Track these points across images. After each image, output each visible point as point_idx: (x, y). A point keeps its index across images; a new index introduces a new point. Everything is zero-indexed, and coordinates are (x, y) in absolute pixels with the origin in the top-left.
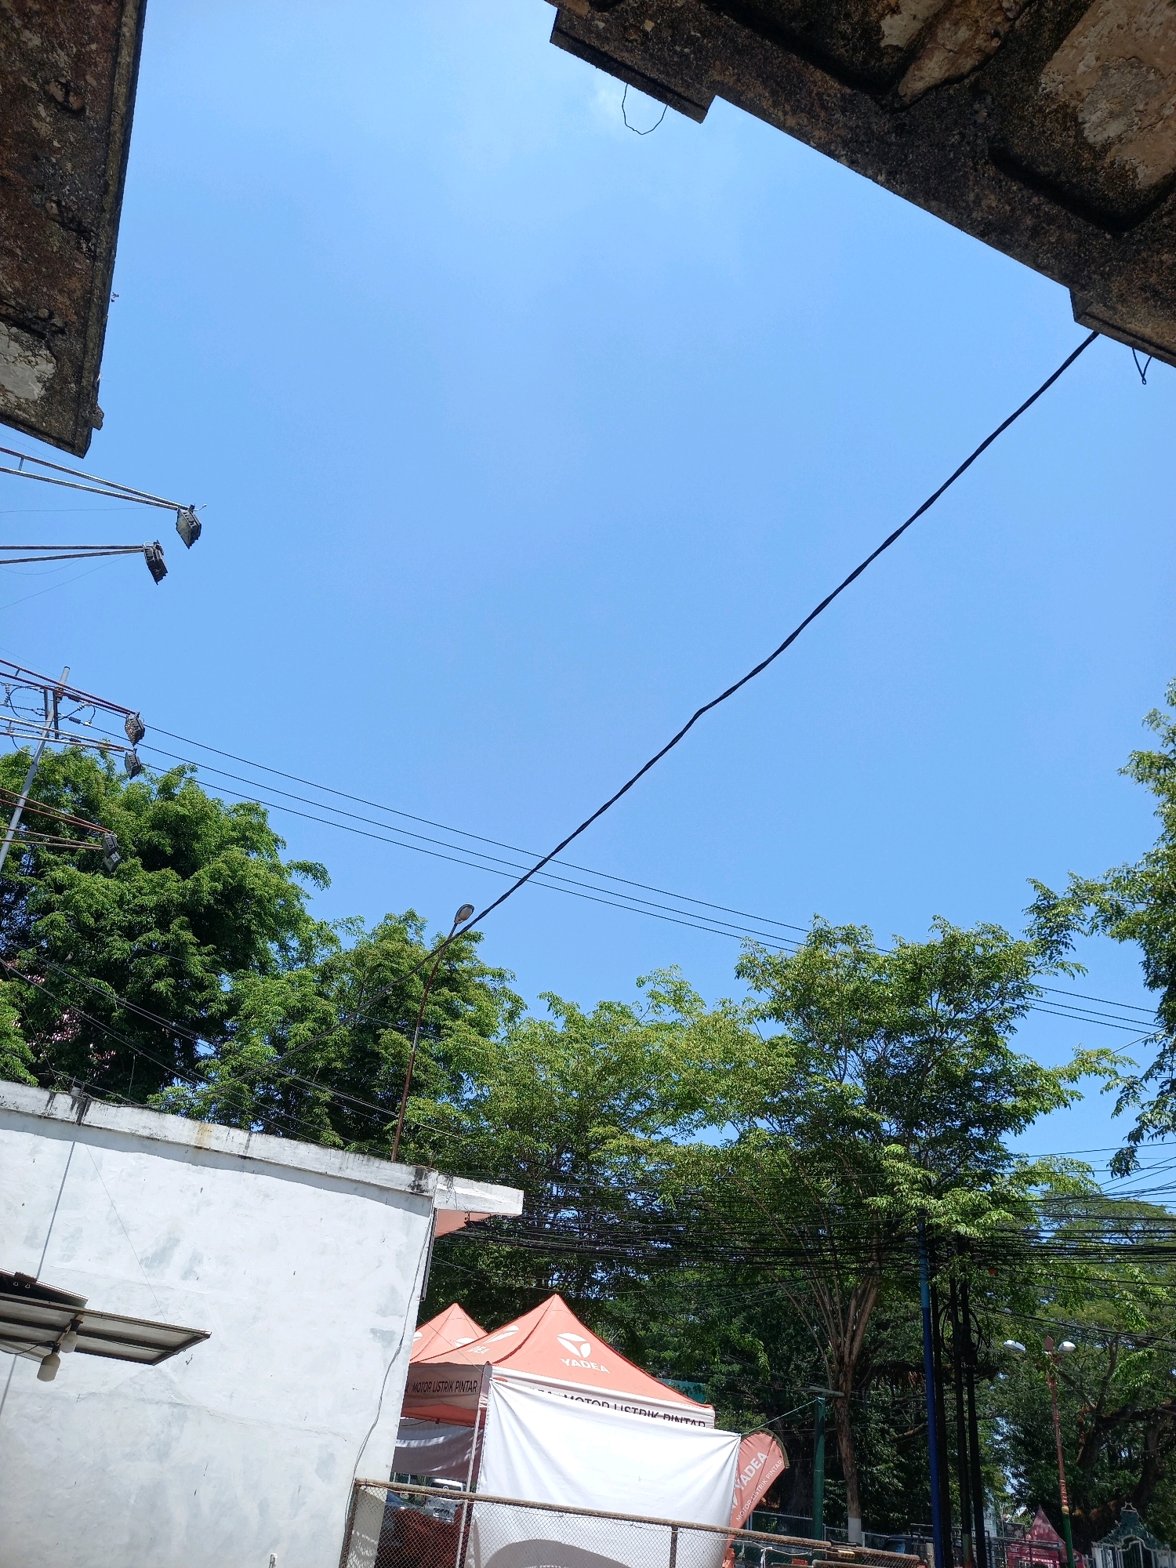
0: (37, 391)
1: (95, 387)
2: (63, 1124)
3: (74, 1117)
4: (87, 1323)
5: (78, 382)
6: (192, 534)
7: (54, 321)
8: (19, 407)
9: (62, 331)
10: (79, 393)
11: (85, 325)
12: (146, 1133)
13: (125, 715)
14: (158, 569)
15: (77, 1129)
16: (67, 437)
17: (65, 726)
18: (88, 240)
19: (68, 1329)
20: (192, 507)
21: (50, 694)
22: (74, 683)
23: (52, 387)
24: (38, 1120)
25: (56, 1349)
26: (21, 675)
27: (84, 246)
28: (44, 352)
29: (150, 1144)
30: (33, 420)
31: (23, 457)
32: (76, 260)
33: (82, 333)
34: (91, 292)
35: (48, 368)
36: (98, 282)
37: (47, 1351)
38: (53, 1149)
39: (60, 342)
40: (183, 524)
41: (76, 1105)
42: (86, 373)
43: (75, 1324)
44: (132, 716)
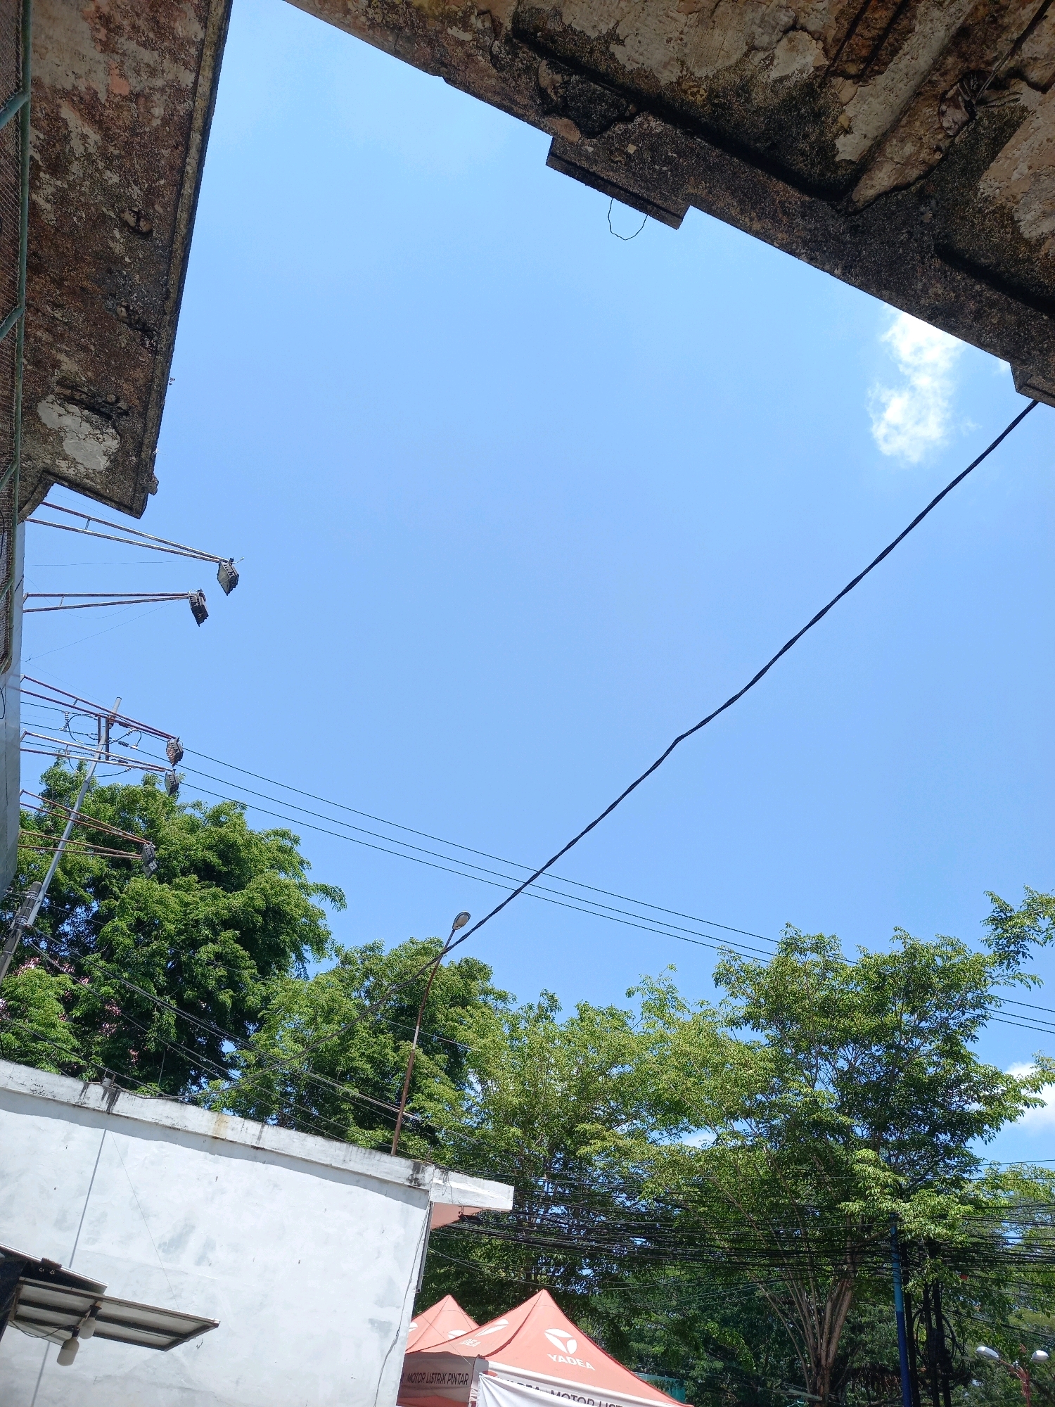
0: (103, 463)
1: (152, 459)
2: (95, 1114)
3: (104, 1106)
4: (106, 1309)
5: (138, 455)
6: (231, 583)
7: (119, 405)
8: (87, 476)
9: (126, 413)
10: (138, 464)
11: (146, 408)
12: (168, 1123)
13: (167, 740)
14: (200, 613)
15: (107, 1118)
16: (127, 501)
17: (115, 749)
18: (151, 338)
19: (88, 1314)
20: (232, 560)
21: (103, 721)
22: (124, 712)
23: (116, 460)
24: (72, 1108)
25: (75, 1334)
26: (79, 704)
27: (147, 342)
28: (111, 431)
29: (171, 1133)
30: (99, 487)
31: (89, 519)
32: (140, 354)
33: (143, 415)
34: (152, 381)
35: (113, 444)
36: (158, 372)
37: (68, 1335)
38: (85, 1135)
39: (124, 423)
40: (223, 575)
41: (107, 1096)
42: (145, 448)
43: (94, 1311)
44: (173, 741)
